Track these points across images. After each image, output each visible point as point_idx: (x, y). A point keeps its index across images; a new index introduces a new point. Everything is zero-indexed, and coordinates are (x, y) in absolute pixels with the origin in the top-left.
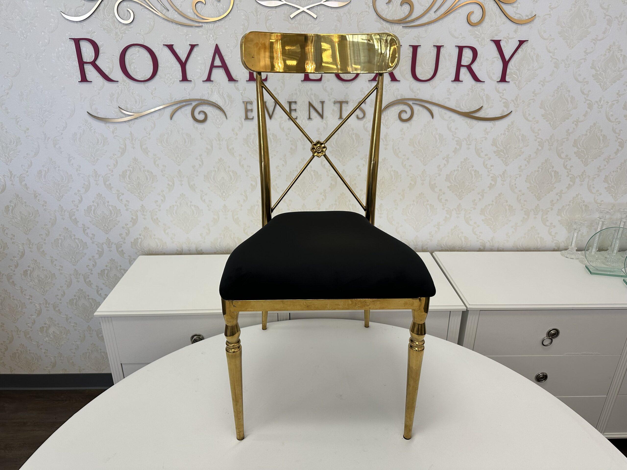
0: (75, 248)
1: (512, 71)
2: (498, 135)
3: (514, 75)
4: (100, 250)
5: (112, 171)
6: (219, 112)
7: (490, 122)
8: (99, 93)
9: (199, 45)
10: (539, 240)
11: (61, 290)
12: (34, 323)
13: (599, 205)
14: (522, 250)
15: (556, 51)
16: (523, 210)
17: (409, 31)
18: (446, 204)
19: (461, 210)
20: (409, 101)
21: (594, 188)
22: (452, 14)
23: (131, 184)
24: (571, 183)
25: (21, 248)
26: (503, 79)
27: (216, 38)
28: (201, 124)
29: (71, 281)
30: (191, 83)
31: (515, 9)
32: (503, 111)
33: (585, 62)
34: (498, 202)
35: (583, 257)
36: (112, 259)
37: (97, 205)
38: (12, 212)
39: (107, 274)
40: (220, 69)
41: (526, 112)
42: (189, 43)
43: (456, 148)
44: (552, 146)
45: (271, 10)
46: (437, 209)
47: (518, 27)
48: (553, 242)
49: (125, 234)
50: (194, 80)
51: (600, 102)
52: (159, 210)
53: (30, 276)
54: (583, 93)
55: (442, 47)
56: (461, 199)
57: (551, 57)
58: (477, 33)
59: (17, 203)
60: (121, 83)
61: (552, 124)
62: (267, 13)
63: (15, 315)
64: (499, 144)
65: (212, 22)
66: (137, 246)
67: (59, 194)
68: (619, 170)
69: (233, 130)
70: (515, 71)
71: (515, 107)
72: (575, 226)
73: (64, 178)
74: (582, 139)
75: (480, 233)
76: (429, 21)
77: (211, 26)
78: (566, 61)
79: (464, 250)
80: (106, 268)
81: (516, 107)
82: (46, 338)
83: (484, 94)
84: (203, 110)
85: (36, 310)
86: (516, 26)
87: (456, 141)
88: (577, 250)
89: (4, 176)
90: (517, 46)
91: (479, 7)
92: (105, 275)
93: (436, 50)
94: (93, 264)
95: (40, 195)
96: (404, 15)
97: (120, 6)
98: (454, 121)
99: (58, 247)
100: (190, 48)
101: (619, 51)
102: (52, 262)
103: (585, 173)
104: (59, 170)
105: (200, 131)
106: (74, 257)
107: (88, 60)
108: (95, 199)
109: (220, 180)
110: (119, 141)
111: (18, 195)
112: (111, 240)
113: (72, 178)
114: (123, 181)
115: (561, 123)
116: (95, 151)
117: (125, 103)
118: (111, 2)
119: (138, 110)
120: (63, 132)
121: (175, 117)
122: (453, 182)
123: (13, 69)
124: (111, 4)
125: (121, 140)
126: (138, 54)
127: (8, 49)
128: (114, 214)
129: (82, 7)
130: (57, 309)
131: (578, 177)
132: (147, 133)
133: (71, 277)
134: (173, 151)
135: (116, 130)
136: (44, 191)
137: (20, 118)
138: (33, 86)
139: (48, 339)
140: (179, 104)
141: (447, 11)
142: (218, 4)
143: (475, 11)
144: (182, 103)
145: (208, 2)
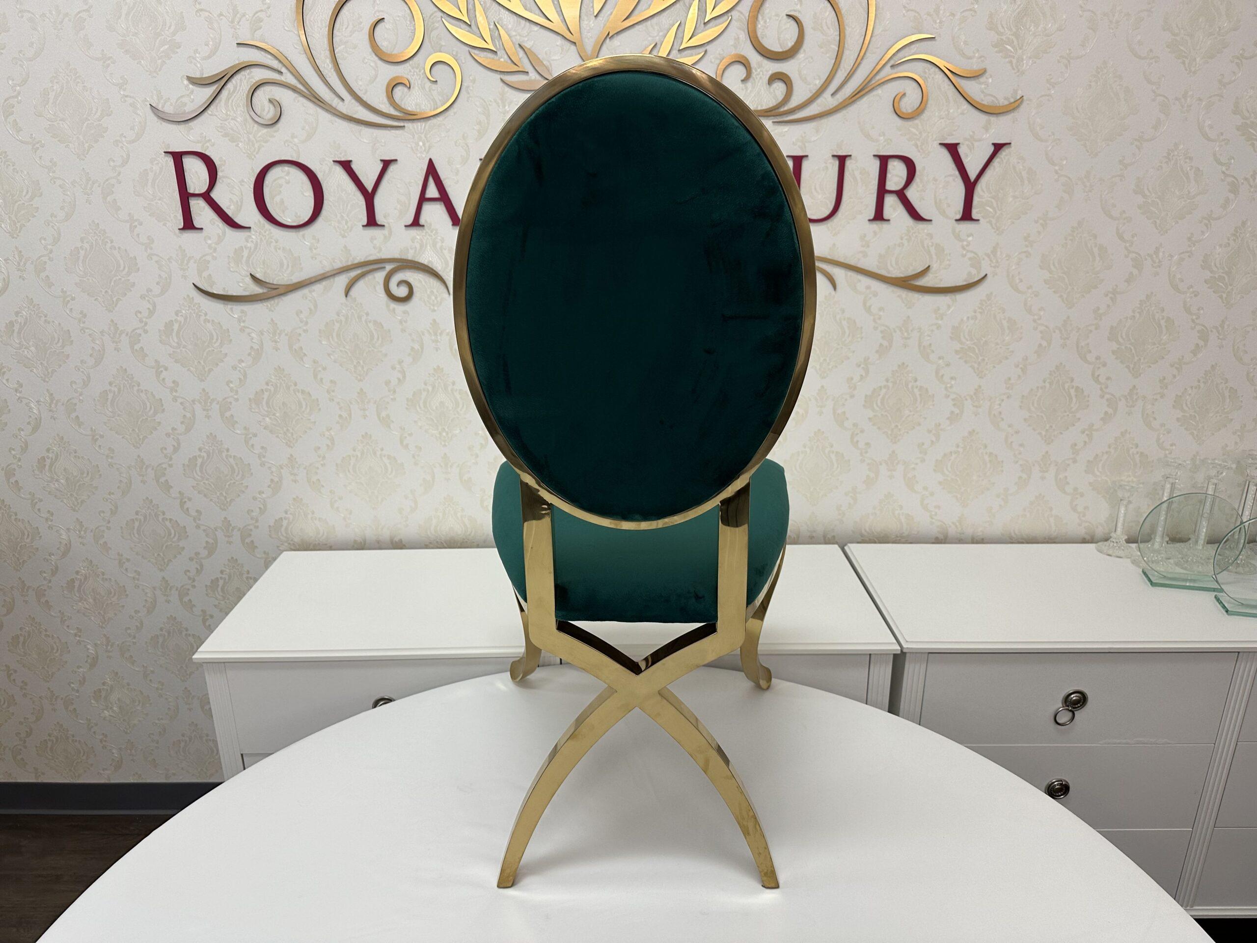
0: (164, 538)
1: (984, 200)
2: (962, 320)
3: (988, 206)
4: (211, 541)
5: (237, 392)
6: (435, 282)
7: (946, 296)
8: (215, 250)
9: (399, 162)
10: (1052, 521)
11: (135, 618)
12: (83, 682)
13: (1167, 452)
14: (1021, 541)
15: (1065, 162)
16: (1017, 462)
17: (786, 130)
18: (866, 452)
19: (897, 464)
21: (1155, 419)
23: (271, 416)
24: (1110, 411)
25: (64, 536)
26: (967, 215)
27: (430, 148)
28: (401, 304)
29: (155, 601)
30: (384, 229)
31: (983, 86)
32: (969, 274)
33: (1121, 180)
34: (968, 447)
35: (1138, 554)
36: (232, 558)
37: (208, 456)
38: (50, 469)
39: (223, 587)
40: (438, 204)
41: (1013, 275)
42: (380, 158)
44: (1068, 339)
46: (849, 461)
47: (990, 120)
48: (1080, 525)
49: (258, 510)
50: (388, 224)
51: (1157, 256)
52: (322, 465)
53: (79, 590)
54: (1121, 237)
55: (847, 159)
56: (895, 443)
57: (1056, 172)
58: (914, 131)
59: (59, 453)
60: (256, 231)
61: (1065, 298)
63: (48, 667)
64: (965, 337)
65: (422, 120)
66: (280, 534)
67: (138, 436)
68: (1202, 385)
70: (989, 199)
71: (991, 266)
72: (1120, 494)
73: (148, 405)
74: (1125, 326)
75: (936, 507)
76: (821, 111)
77: (420, 127)
78: (1085, 180)
79: (907, 540)
80: (221, 575)
81: (994, 267)
82: (105, 712)
83: (932, 243)
84: (405, 279)
85: (88, 656)
86: (987, 117)
87: (882, 332)
88: (1129, 541)
89: (38, 402)
91: (915, 84)
92: (219, 589)
93: (837, 163)
94: (197, 569)
95: (102, 436)
97: (256, 94)
98: (875, 294)
99: (132, 536)
100: (382, 165)
101: (1188, 160)
102: (121, 564)
103: (1135, 391)
104: (138, 391)
105: (399, 318)
106: (161, 554)
107: (197, 190)
108: (203, 444)
109: (436, 407)
110: (250, 336)
111: (62, 438)
112: (231, 522)
113: (162, 405)
114: (257, 411)
115: (1083, 296)
116: (205, 354)
117: (262, 266)
118: (240, 86)
119: (286, 279)
120: (147, 320)
121: (354, 292)
122: (878, 409)
123: (62, 208)
124: (241, 91)
125: (253, 335)
126: (287, 178)
127: (54, 172)
128: (238, 473)
129: (189, 96)
130: (127, 655)
131: (1122, 399)
132: (301, 322)
133: (156, 592)
134: (350, 355)
135: (245, 316)
136: (110, 429)
137: (71, 295)
138: (96, 237)
139: (108, 713)
140: (360, 268)
141: (854, 94)
142: (434, 86)
143: (908, 93)
144: (369, 266)
145: (414, 84)
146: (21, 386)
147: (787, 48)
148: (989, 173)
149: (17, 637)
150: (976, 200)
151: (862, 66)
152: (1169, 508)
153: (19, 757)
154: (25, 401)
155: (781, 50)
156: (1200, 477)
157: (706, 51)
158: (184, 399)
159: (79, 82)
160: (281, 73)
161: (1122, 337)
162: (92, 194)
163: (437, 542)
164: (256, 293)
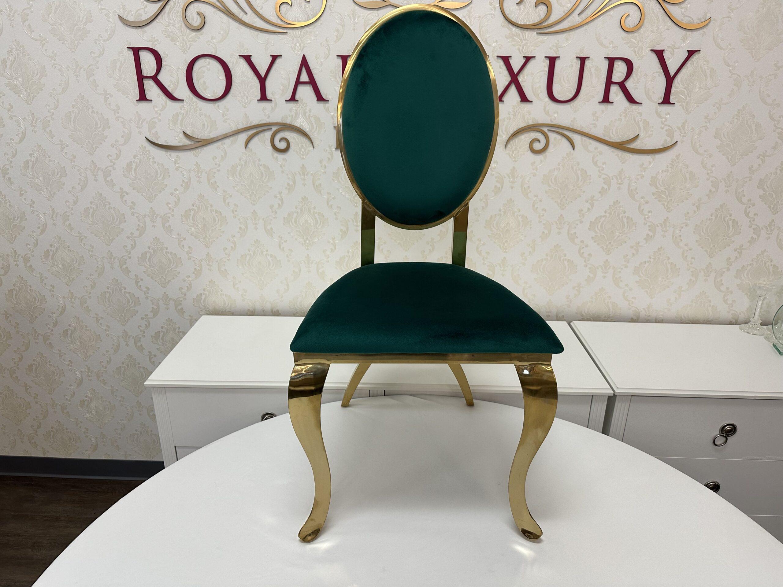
0: (125, 304)
1: (678, 90)
2: (658, 172)
3: (681, 94)
4: (155, 307)
5: (173, 210)
6: (304, 139)
7: (648, 156)
8: (160, 114)
9: (282, 56)
10: (710, 309)
11: (106, 355)
12: (73, 395)
14: (688, 322)
15: (737, 64)
16: (689, 269)
17: (546, 39)
18: (589, 260)
19: (609, 268)
20: (544, 127)
22: (601, 17)
23: (195, 227)
24: (755, 236)
25: (61, 302)
26: (666, 100)
27: (304, 47)
28: (282, 154)
29: (119, 345)
30: (272, 103)
31: (683, 10)
32: (666, 140)
33: (775, 78)
34: (657, 259)
35: (769, 333)
36: (169, 318)
37: (154, 252)
38: (52, 258)
39: (163, 337)
40: (308, 86)
41: (695, 142)
42: (270, 54)
43: (603, 188)
44: (730, 187)
45: (372, 13)
46: (577, 265)
47: (687, 34)
48: (728, 312)
49: (186, 288)
50: (275, 99)
52: (228, 260)
53: (71, 336)
54: (772, 118)
55: (587, 59)
56: (609, 254)
57: (730, 71)
58: (633, 40)
59: (58, 247)
60: (187, 103)
61: (730, 159)
62: (367, 16)
63: (51, 385)
64: (660, 184)
65: (299, 28)
66: (200, 303)
67: (109, 238)
69: (321, 162)
70: (683, 89)
71: (681, 136)
72: (759, 292)
73: (116, 217)
74: (770, 178)
75: (633, 298)
76: (570, 26)
77: (297, 33)
78: (750, 77)
79: (612, 320)
80: (161, 330)
81: (683, 136)
82: (87, 414)
83: (641, 119)
84: (285, 136)
85: (76, 379)
86: (685, 32)
87: (604, 179)
88: (762, 324)
89: (44, 214)
90: (685, 58)
91: (636, 8)
92: (160, 338)
93: (579, 62)
94: (146, 325)
95: (86, 237)
96: (540, 18)
97: (188, 9)
98: (601, 153)
99: (105, 302)
100: (271, 59)
102: (97, 320)
103: (773, 223)
104: (109, 208)
105: (280, 163)
106: (123, 315)
107: (148, 74)
108: (151, 244)
109: (303, 224)
110: (182, 173)
111: (60, 238)
112: (168, 296)
113: (125, 218)
114: (186, 223)
115: (743, 158)
116: (153, 185)
117: (191, 127)
118: (178, 2)
119: (206, 135)
120: (115, 161)
121: (250, 145)
122: (598, 231)
123: (60, 85)
124: (178, 6)
125: (185, 173)
126: (208, 66)
127: (55, 60)
128: (174, 264)
129: (144, 9)
130: (101, 379)
131: (764, 228)
132: (216, 164)
133: (120, 339)
134: (247, 187)
135: (179, 160)
136: (91, 233)
137: (66, 143)
138: (82, 105)
139: (89, 415)
140: (256, 129)
141: (593, 14)
142: (307, 5)
143: (631, 14)
144: (260, 128)
145: (295, 3)
146: (34, 203)
148: (683, 71)
149: (32, 365)
150: (673, 91)
153: (33, 441)
154: (36, 213)
158: (138, 213)
161: (767, 186)
162: (79, 75)
163: (301, 312)
164: (187, 144)
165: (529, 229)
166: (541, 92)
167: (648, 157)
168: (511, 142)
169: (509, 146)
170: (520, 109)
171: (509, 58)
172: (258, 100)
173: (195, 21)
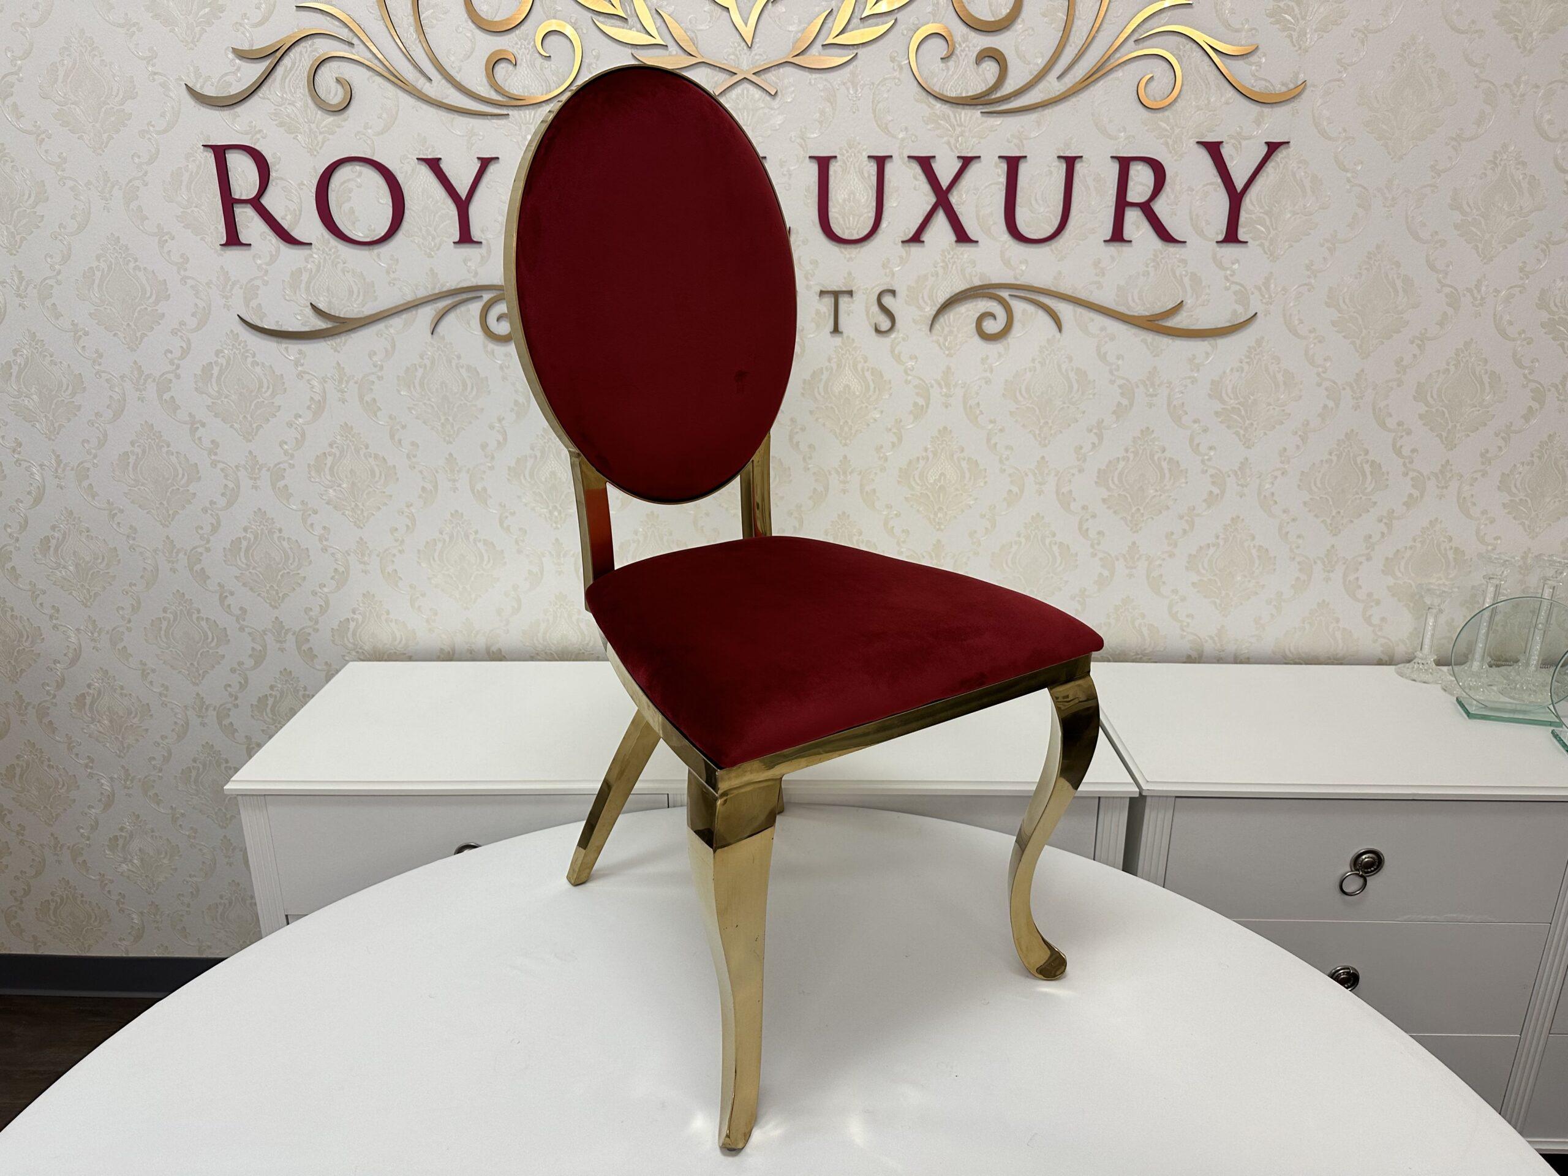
0: (198, 643)
1: (1253, 216)
2: (1224, 372)
3: (1258, 224)
4: (259, 648)
5: (292, 456)
7: (1203, 341)
8: (267, 271)
9: (500, 161)
10: (1339, 635)
11: (161, 745)
12: (94, 827)
13: (1490, 548)
14: (1297, 661)
15: (1360, 168)
16: (1294, 558)
17: (998, 123)
18: (1099, 544)
19: (1138, 559)
20: (1002, 290)
21: (1474, 504)
22: (1102, 82)
23: (335, 488)
24: (1416, 493)
25: (73, 640)
26: (1231, 236)
28: (503, 343)
29: (187, 724)
30: (480, 248)
31: (1254, 68)
32: (1235, 311)
33: (1433, 191)
34: (1231, 538)
35: (1450, 678)
36: (285, 669)
37: (255, 537)
38: (55, 552)
39: (273, 706)
41: (1291, 315)
42: (477, 155)
43: (1119, 404)
44: (1361, 398)
46: (1077, 554)
47: (1263, 112)
48: (1375, 641)
49: (318, 608)
50: (486, 240)
51: (1479, 291)
52: (400, 551)
53: (91, 708)
54: (1432, 267)
55: (1077, 161)
56: (1137, 531)
57: (1349, 181)
58: (1164, 125)
59: (67, 531)
60: (319, 249)
61: (1358, 345)
63: (51, 807)
64: (1227, 395)
65: (531, 107)
66: (345, 639)
67: (167, 511)
68: (1536, 460)
70: (1261, 215)
71: (1263, 303)
72: (1428, 601)
73: (180, 471)
74: (1436, 383)
75: (1188, 616)
76: (1043, 99)
77: (528, 116)
78: (1386, 191)
79: (1150, 659)
80: (271, 692)
81: (1267, 304)
82: (123, 865)
83: (1186, 271)
85: (102, 793)
86: (1259, 108)
87: (1120, 387)
88: (1439, 663)
89: (41, 465)
90: (1263, 155)
91: (1165, 65)
92: (268, 710)
93: (1063, 167)
94: (240, 683)
95: (122, 511)
96: (986, 86)
97: (319, 72)
98: (1112, 338)
99: (159, 639)
100: (479, 165)
101: (1519, 166)
102: (144, 675)
103: (1449, 467)
104: (167, 452)
105: (499, 362)
106: (195, 663)
107: (244, 193)
108: (249, 523)
109: (546, 478)
110: (310, 384)
111: (71, 513)
112: (284, 624)
113: (198, 472)
114: (317, 480)
115: (1383, 343)
116: (252, 407)
117: (325, 295)
118: (300, 60)
119: (356, 310)
120: (179, 362)
121: (441, 328)
122: (1114, 487)
123: (73, 217)
124: (301, 67)
125: (315, 383)
126: (359, 180)
127: (63, 170)
128: (294, 561)
129: (234, 73)
130: (151, 793)
131: (1431, 477)
132: (375, 366)
133: (187, 712)
134: (436, 409)
135: (304, 358)
136: (131, 502)
137: (84, 329)
138: (116, 254)
139: (126, 867)
140: (451, 297)
141: (1088, 76)
142: (546, 63)
143: (1157, 75)
144: (460, 296)
145: (522, 60)
146: (20, 445)
147: (1001, 17)
148: (1260, 181)
149: (13, 767)
150: (1244, 216)
151: (1098, 39)
152: (1491, 618)
153: (13, 923)
154: (25, 464)
155: (993, 20)
156: (1533, 581)
157: (896, 20)
158: (224, 463)
159: (96, 55)
160: (351, 44)
161: (1432, 397)
162: (111, 199)
163: (546, 653)
164: (318, 328)
165: (982, 484)
166: (995, 223)
167: (1202, 343)
168: (942, 319)
169: (937, 326)
170: (955, 256)
171: (931, 161)
172: (454, 243)
173: (332, 94)
